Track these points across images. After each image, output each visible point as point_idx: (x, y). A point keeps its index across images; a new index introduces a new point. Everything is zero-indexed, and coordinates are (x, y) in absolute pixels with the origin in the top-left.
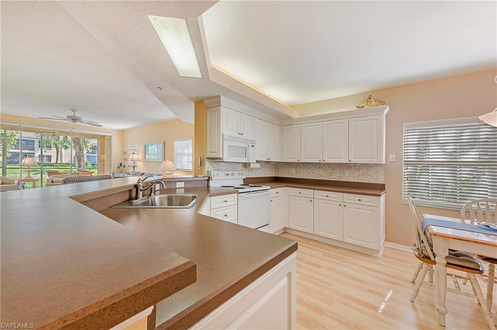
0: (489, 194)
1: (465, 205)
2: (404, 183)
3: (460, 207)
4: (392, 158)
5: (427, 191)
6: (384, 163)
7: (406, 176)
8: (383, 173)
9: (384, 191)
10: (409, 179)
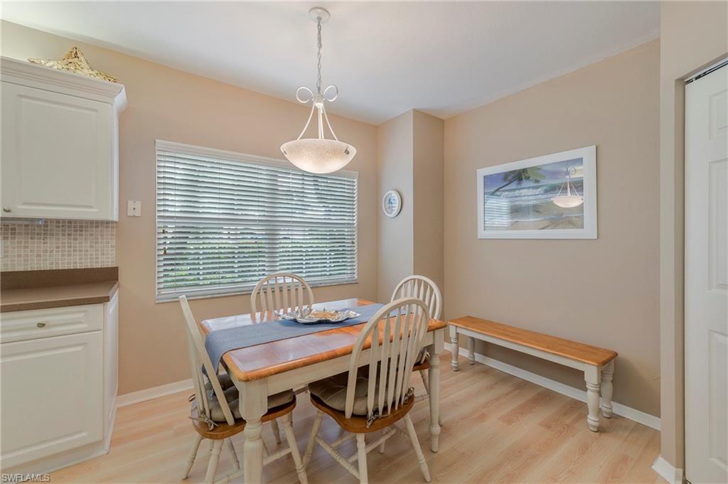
0: (267, 264)
1: (257, 284)
2: (158, 261)
3: (251, 288)
4: (135, 208)
5: (196, 272)
6: (116, 218)
7: (162, 247)
8: (113, 242)
9: (115, 286)
10: (167, 252)
